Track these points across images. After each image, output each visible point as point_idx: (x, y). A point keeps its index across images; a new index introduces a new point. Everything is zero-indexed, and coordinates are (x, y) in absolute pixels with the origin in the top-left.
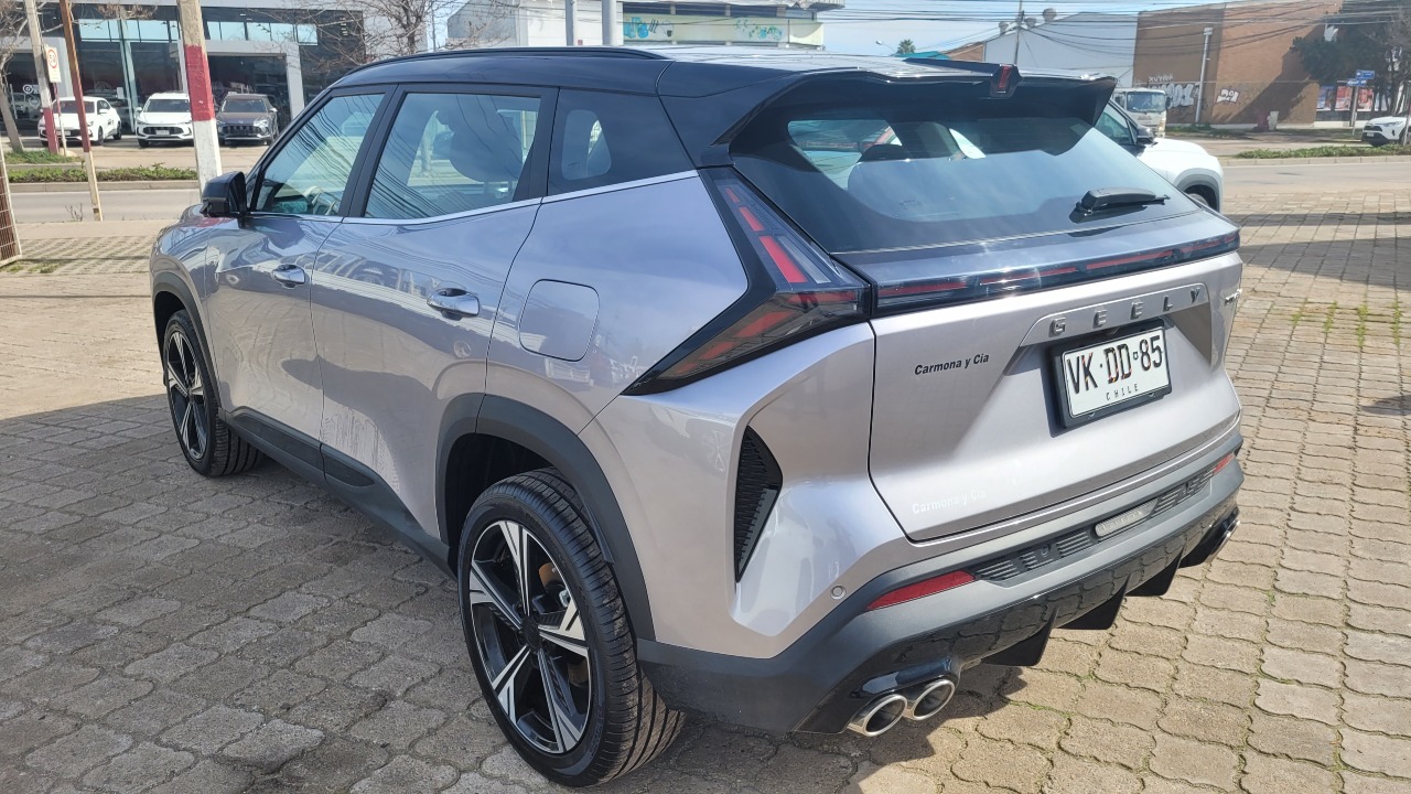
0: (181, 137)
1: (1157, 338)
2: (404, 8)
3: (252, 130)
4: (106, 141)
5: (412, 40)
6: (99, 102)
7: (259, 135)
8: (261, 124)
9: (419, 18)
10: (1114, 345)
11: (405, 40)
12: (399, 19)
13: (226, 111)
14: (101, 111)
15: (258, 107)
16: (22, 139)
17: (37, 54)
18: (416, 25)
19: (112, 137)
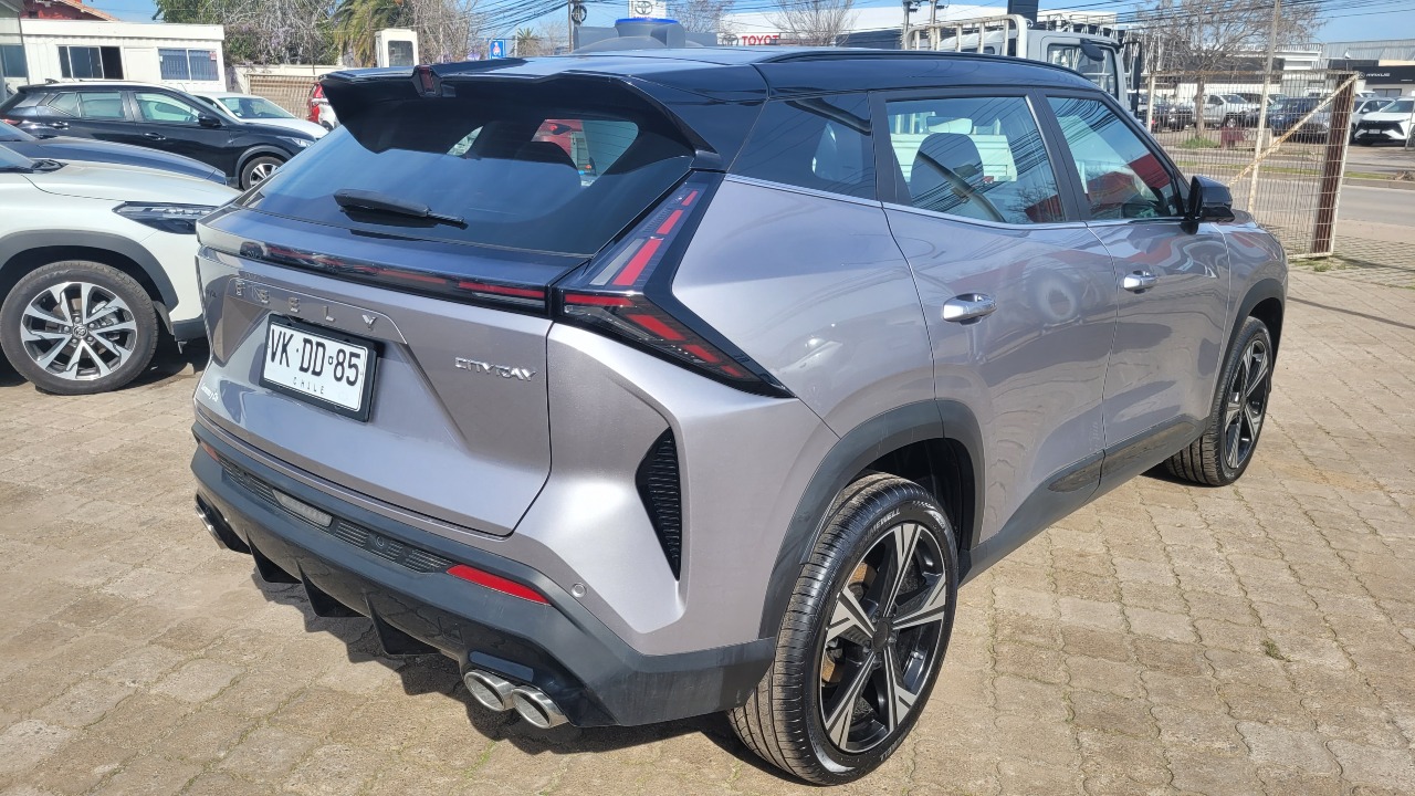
1: (358, 356)
10: (315, 339)
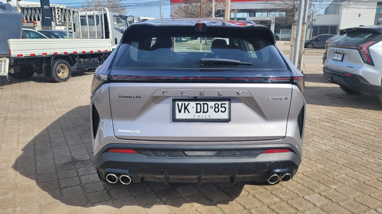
10: (202, 103)
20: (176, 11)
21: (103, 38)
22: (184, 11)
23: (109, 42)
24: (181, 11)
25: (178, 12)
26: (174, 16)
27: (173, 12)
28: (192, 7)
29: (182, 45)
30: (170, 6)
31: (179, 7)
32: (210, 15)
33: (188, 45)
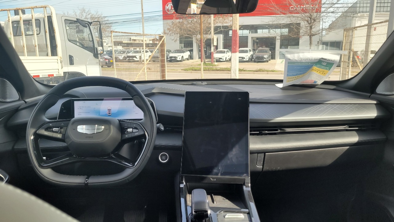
0: (245, 60)
2: (310, 17)
3: (263, 58)
4: (227, 61)
5: (311, 28)
6: (227, 51)
7: (265, 60)
8: (266, 56)
9: (315, 20)
11: (309, 28)
12: (308, 21)
13: (258, 52)
14: (227, 53)
15: (266, 52)
16: (206, 60)
17: (212, 38)
18: (313, 23)
19: (229, 60)
20: (170, 27)
21: (47, 55)
22: (179, 27)
23: (57, 61)
24: (175, 27)
25: (171, 28)
26: (167, 33)
27: (166, 29)
28: (187, 22)
29: (177, 66)
30: (162, 22)
31: (173, 23)
32: (209, 31)
33: (184, 66)
